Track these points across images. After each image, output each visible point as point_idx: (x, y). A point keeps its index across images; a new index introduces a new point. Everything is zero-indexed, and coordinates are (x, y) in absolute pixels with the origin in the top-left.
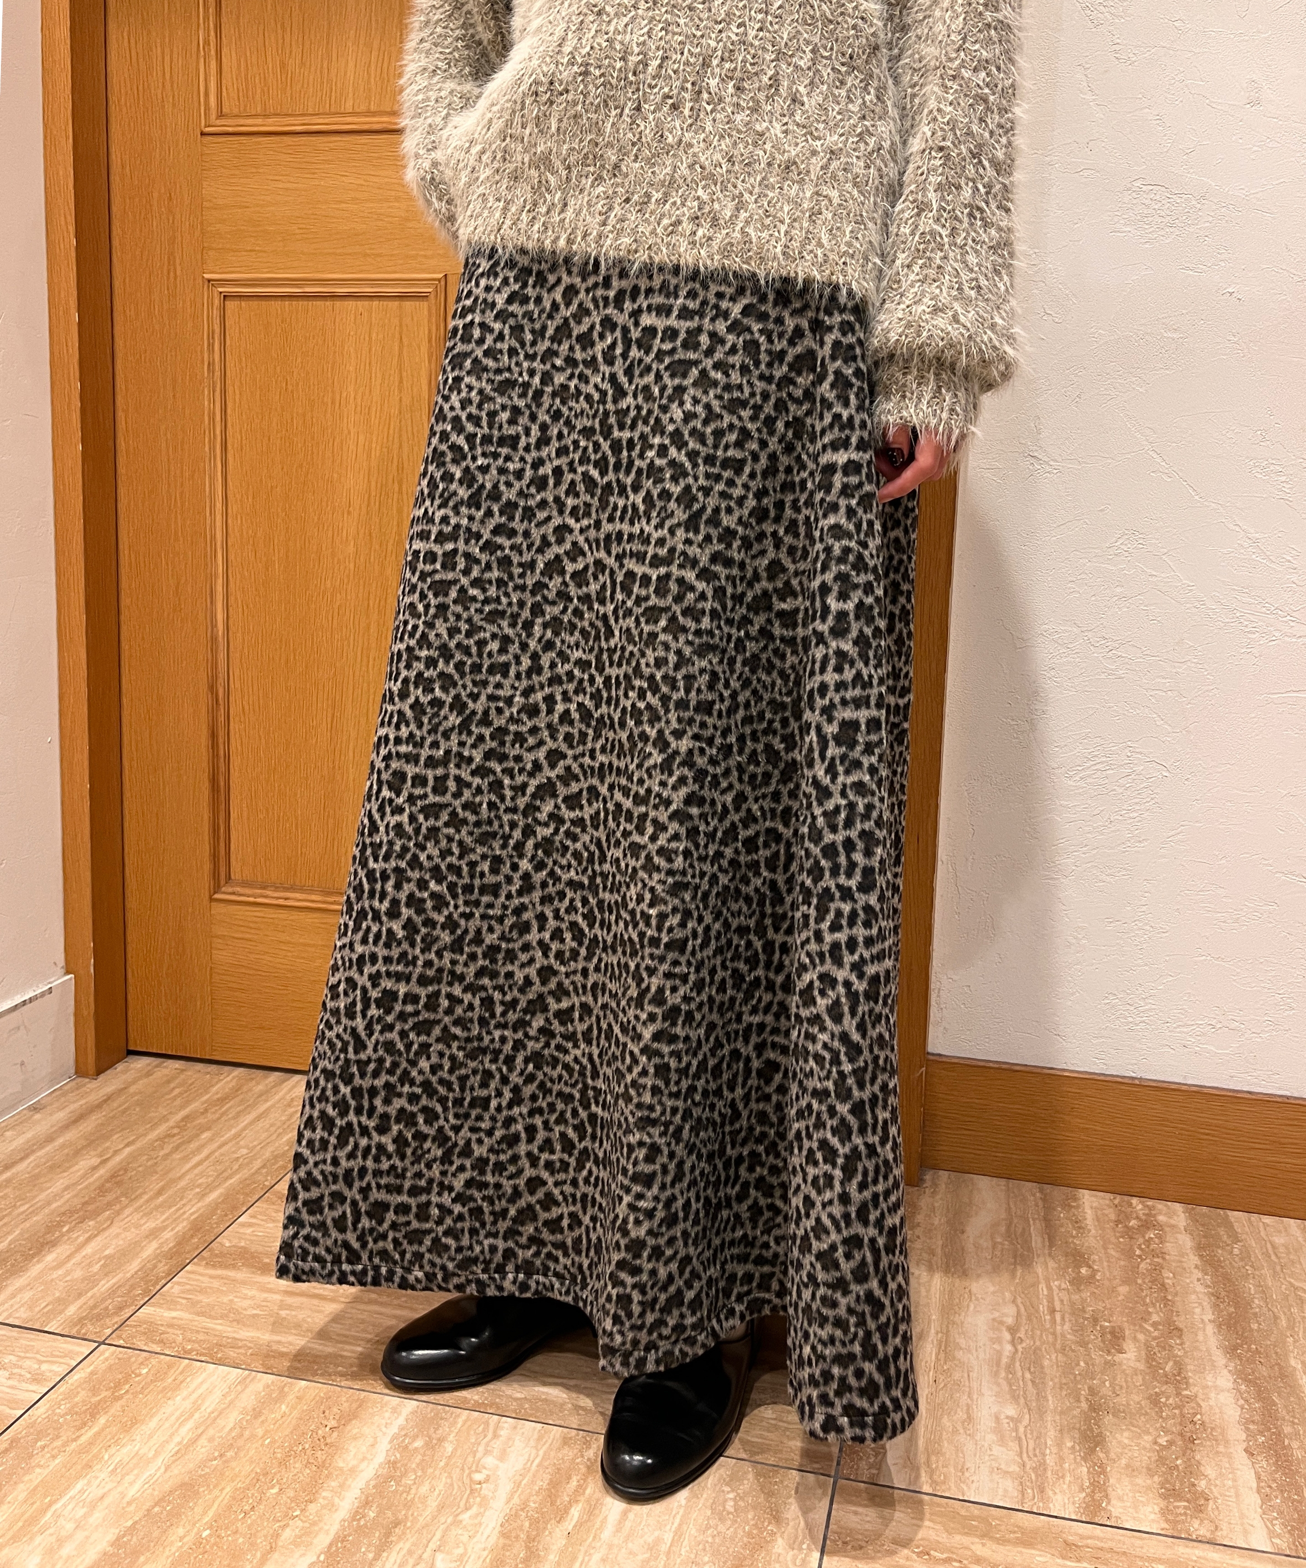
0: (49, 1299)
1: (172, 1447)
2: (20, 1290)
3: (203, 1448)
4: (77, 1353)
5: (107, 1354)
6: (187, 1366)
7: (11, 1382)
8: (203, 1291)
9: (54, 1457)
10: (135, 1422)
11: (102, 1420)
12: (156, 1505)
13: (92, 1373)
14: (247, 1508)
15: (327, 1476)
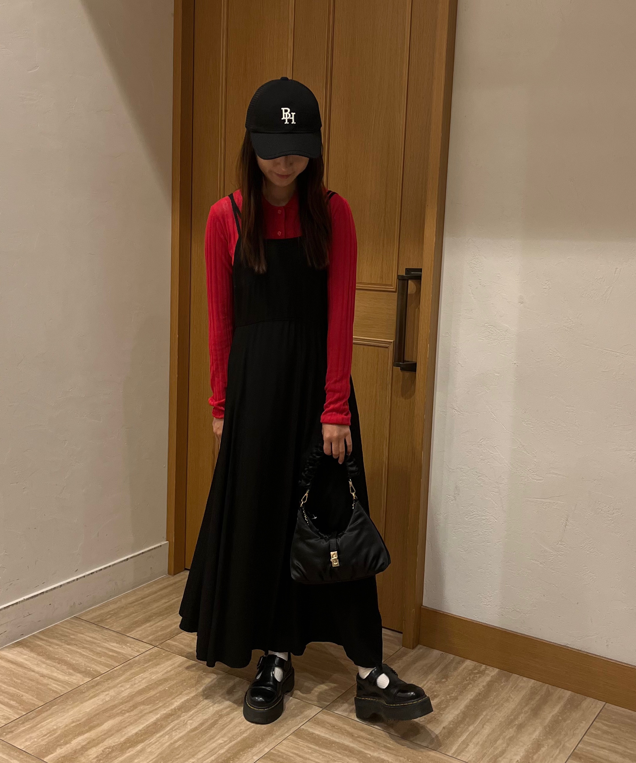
0: (145, 634)
1: (165, 671)
2: (139, 631)
3: (172, 672)
4: (149, 648)
5: (156, 649)
6: (174, 656)
7: (132, 651)
8: (184, 639)
9: (138, 668)
10: (158, 664)
11: (150, 663)
12: (158, 681)
13: (151, 653)
14: (178, 686)
15: (198, 684)
